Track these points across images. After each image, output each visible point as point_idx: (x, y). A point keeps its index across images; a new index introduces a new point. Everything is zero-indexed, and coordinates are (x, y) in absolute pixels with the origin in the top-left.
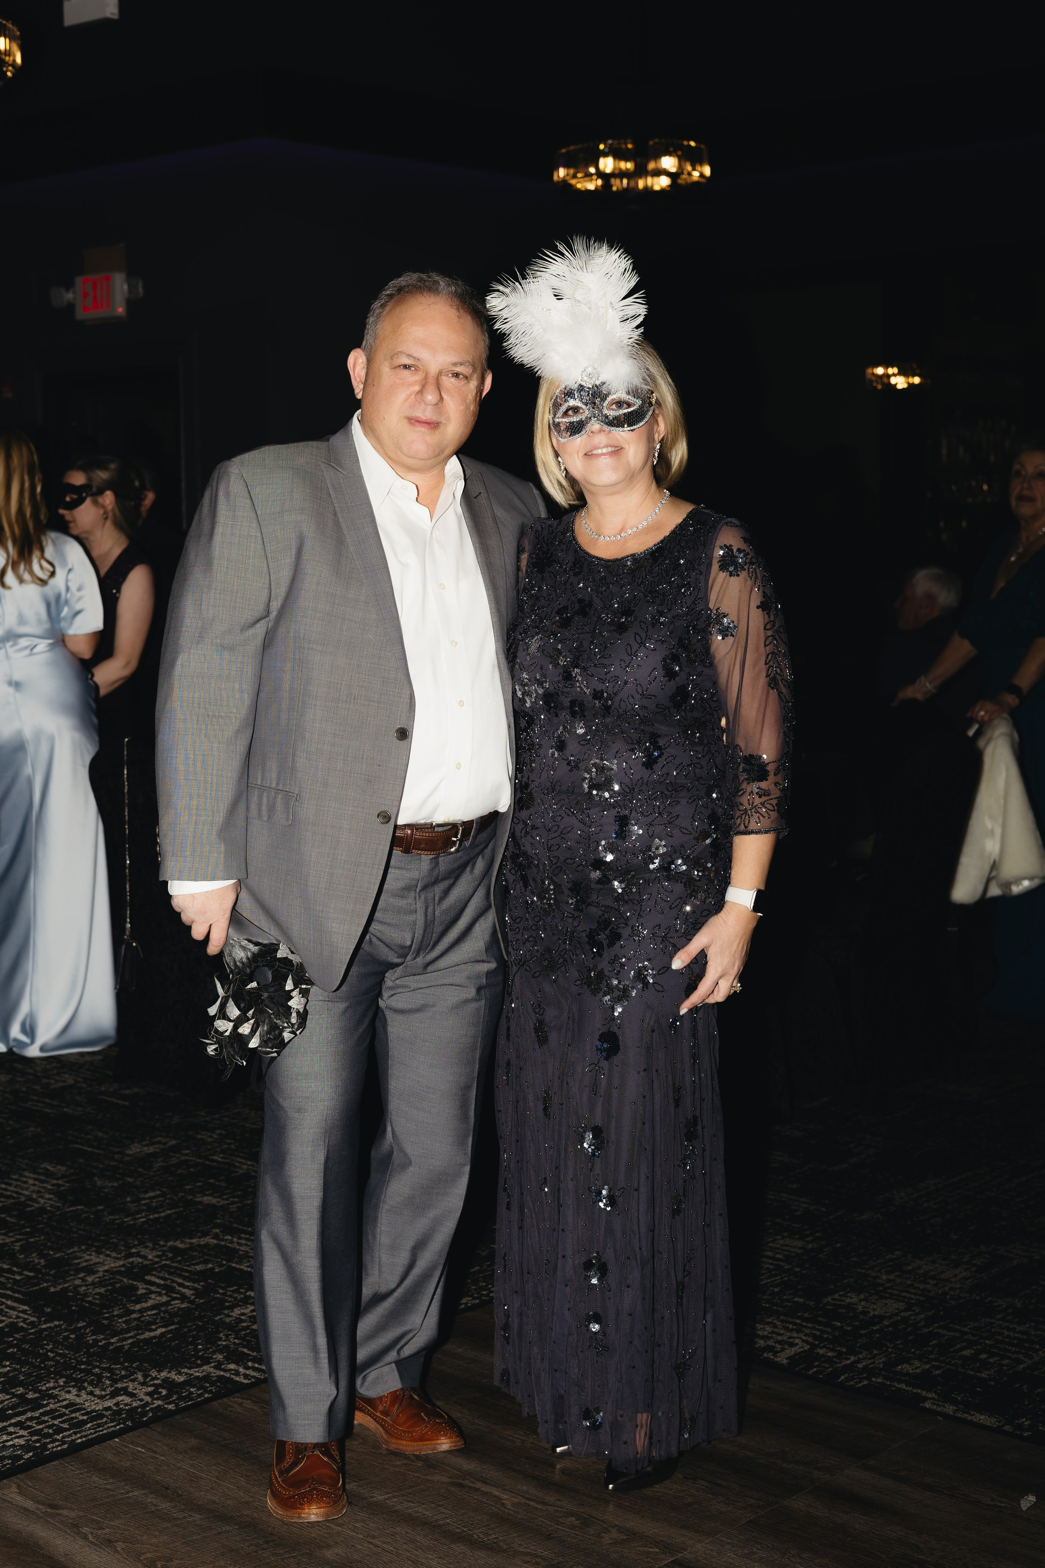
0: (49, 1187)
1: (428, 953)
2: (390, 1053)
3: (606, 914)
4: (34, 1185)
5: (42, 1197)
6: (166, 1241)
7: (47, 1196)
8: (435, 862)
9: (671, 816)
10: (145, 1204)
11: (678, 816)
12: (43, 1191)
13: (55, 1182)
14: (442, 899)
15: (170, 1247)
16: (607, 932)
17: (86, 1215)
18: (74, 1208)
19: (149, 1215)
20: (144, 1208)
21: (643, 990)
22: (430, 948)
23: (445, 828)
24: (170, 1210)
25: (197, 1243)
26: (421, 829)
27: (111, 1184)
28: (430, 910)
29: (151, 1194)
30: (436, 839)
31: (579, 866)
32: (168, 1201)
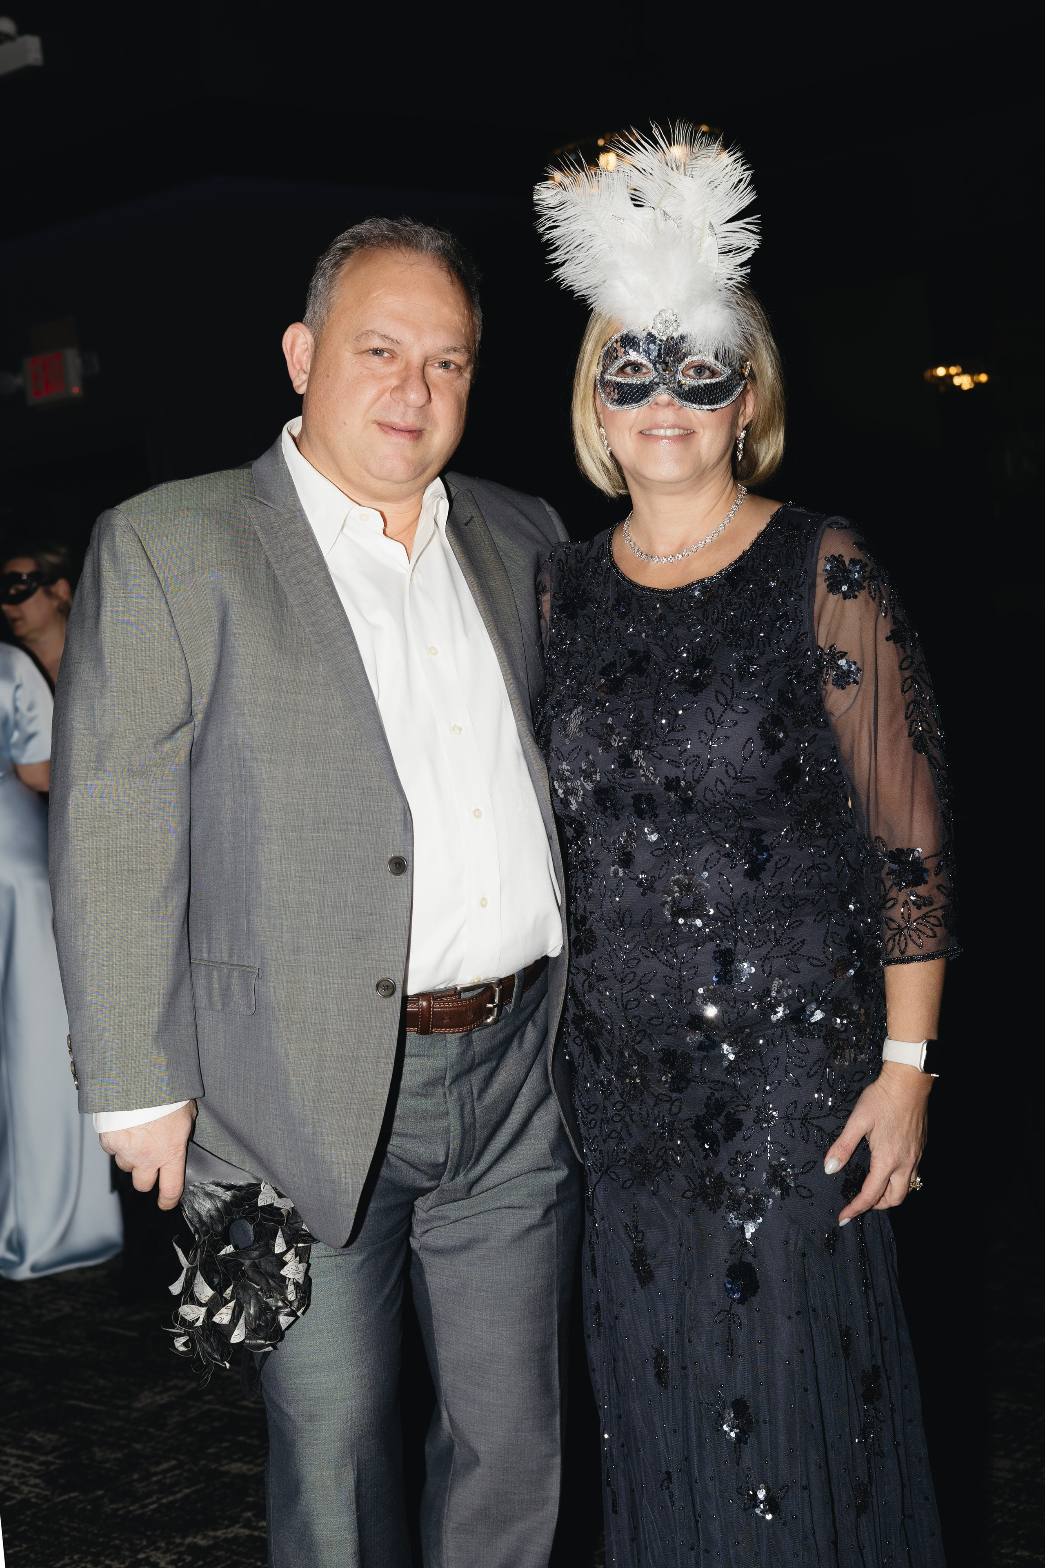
0: (36, 1467)
1: (471, 1168)
2: (434, 1311)
3: (716, 1093)
4: (16, 1466)
5: (25, 1484)
6: (184, 1537)
7: (33, 1481)
8: (467, 1042)
9: (794, 942)
10: (157, 1482)
11: (803, 942)
12: (27, 1473)
13: (43, 1458)
14: (482, 1091)
15: (189, 1546)
16: (722, 1119)
17: (81, 1506)
18: (66, 1497)
19: (161, 1499)
20: (156, 1487)
21: (783, 1199)
22: (472, 1161)
23: (475, 993)
24: (188, 1487)
25: (223, 1537)
26: (441, 997)
27: (113, 1456)
28: (468, 1107)
29: (165, 1466)
30: (464, 1009)
31: (669, 1027)
32: (186, 1474)
